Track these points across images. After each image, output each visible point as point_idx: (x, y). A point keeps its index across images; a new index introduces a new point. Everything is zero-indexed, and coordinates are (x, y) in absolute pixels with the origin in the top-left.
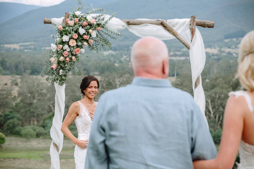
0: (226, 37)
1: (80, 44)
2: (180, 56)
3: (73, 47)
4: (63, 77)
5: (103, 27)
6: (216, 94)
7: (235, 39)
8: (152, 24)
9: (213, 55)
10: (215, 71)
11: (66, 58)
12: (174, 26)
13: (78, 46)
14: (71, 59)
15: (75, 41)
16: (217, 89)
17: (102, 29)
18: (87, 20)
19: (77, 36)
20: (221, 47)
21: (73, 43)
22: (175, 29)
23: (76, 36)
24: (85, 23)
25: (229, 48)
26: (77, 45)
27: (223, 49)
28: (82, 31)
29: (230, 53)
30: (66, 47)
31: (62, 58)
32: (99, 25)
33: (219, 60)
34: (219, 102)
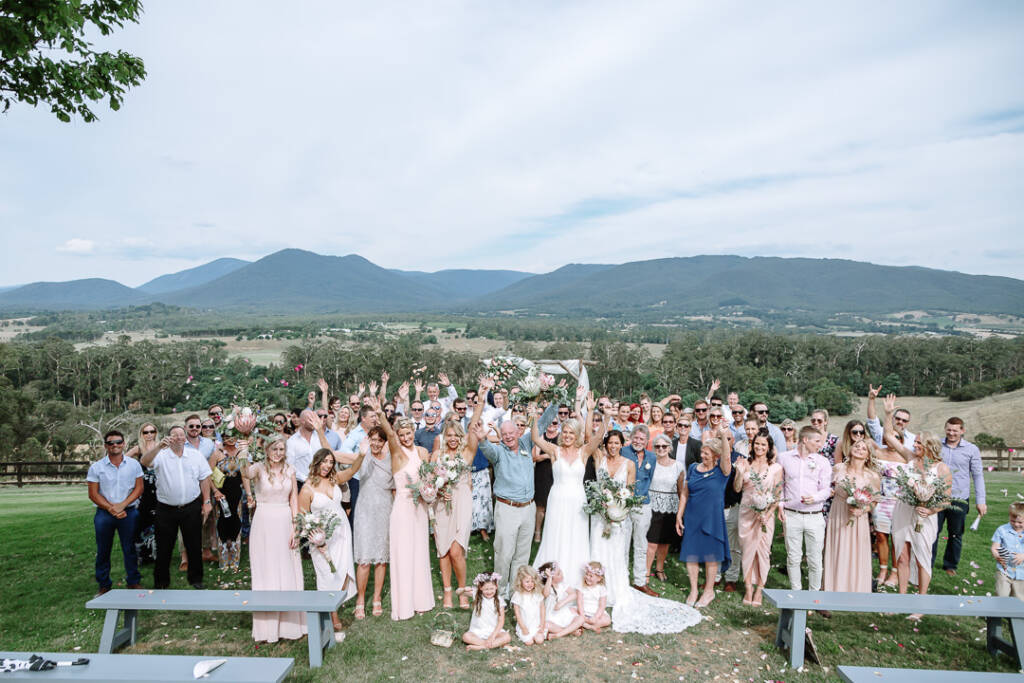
0: (722, 305)
2: (673, 323)
6: (707, 363)
7: (730, 307)
9: (707, 322)
10: (708, 339)
16: (709, 358)
20: (715, 315)
25: (724, 315)
27: (717, 317)
29: (724, 321)
33: (712, 328)
34: (711, 371)
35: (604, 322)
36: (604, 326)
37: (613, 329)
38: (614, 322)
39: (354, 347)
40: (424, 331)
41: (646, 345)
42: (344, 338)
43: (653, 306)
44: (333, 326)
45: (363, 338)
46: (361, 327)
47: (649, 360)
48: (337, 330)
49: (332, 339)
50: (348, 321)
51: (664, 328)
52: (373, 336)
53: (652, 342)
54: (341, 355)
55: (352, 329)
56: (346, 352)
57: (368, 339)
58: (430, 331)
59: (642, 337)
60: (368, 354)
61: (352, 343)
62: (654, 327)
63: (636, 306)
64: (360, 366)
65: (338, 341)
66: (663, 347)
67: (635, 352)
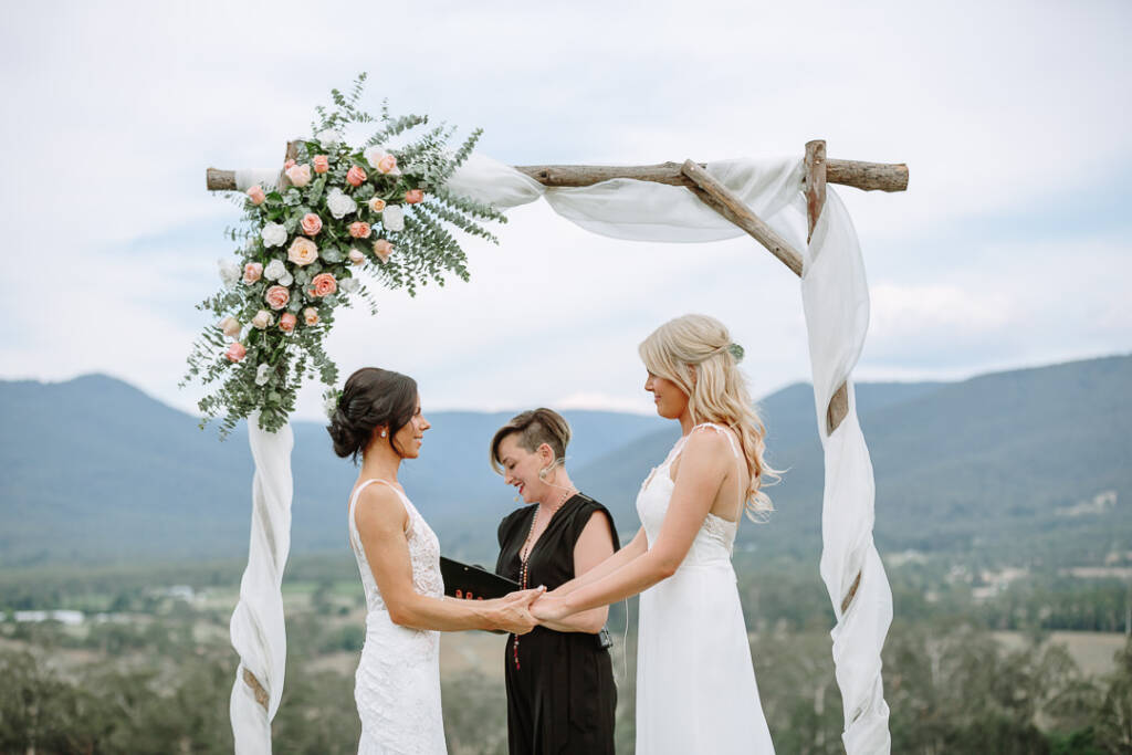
1: (332, 255)
3: (305, 268)
4: (274, 396)
5: (431, 189)
8: (643, 178)
11: (279, 314)
12: (735, 185)
13: (325, 265)
14: (300, 316)
15: (311, 247)
17: (428, 198)
18: (364, 161)
19: (319, 223)
21: (303, 252)
22: (739, 196)
23: (312, 222)
24: (355, 174)
26: (320, 260)
28: (340, 204)
30: (275, 269)
31: (263, 317)
32: (413, 181)
35: (917, 567)
36: (917, 579)
37: (944, 587)
38: (947, 567)
39: (90, 666)
40: (325, 610)
41: (1058, 638)
42: (56, 639)
43: (1075, 511)
44: (27, 605)
45: (121, 641)
46: (119, 605)
47: (1072, 685)
48: (38, 616)
49: (18, 646)
50: (74, 587)
51: (1117, 581)
52: (156, 636)
53: (1079, 626)
54: (46, 696)
55: (88, 613)
56: (61, 687)
57: (139, 644)
58: (344, 612)
59: (1045, 613)
60: (134, 690)
61: (81, 657)
62: (1081, 581)
63: (1017, 512)
64: (110, 729)
65: (36, 651)
66: (1118, 641)
67: (1025, 658)
